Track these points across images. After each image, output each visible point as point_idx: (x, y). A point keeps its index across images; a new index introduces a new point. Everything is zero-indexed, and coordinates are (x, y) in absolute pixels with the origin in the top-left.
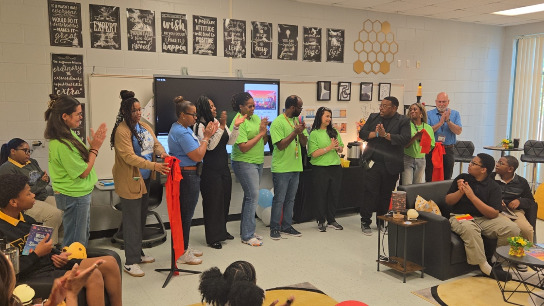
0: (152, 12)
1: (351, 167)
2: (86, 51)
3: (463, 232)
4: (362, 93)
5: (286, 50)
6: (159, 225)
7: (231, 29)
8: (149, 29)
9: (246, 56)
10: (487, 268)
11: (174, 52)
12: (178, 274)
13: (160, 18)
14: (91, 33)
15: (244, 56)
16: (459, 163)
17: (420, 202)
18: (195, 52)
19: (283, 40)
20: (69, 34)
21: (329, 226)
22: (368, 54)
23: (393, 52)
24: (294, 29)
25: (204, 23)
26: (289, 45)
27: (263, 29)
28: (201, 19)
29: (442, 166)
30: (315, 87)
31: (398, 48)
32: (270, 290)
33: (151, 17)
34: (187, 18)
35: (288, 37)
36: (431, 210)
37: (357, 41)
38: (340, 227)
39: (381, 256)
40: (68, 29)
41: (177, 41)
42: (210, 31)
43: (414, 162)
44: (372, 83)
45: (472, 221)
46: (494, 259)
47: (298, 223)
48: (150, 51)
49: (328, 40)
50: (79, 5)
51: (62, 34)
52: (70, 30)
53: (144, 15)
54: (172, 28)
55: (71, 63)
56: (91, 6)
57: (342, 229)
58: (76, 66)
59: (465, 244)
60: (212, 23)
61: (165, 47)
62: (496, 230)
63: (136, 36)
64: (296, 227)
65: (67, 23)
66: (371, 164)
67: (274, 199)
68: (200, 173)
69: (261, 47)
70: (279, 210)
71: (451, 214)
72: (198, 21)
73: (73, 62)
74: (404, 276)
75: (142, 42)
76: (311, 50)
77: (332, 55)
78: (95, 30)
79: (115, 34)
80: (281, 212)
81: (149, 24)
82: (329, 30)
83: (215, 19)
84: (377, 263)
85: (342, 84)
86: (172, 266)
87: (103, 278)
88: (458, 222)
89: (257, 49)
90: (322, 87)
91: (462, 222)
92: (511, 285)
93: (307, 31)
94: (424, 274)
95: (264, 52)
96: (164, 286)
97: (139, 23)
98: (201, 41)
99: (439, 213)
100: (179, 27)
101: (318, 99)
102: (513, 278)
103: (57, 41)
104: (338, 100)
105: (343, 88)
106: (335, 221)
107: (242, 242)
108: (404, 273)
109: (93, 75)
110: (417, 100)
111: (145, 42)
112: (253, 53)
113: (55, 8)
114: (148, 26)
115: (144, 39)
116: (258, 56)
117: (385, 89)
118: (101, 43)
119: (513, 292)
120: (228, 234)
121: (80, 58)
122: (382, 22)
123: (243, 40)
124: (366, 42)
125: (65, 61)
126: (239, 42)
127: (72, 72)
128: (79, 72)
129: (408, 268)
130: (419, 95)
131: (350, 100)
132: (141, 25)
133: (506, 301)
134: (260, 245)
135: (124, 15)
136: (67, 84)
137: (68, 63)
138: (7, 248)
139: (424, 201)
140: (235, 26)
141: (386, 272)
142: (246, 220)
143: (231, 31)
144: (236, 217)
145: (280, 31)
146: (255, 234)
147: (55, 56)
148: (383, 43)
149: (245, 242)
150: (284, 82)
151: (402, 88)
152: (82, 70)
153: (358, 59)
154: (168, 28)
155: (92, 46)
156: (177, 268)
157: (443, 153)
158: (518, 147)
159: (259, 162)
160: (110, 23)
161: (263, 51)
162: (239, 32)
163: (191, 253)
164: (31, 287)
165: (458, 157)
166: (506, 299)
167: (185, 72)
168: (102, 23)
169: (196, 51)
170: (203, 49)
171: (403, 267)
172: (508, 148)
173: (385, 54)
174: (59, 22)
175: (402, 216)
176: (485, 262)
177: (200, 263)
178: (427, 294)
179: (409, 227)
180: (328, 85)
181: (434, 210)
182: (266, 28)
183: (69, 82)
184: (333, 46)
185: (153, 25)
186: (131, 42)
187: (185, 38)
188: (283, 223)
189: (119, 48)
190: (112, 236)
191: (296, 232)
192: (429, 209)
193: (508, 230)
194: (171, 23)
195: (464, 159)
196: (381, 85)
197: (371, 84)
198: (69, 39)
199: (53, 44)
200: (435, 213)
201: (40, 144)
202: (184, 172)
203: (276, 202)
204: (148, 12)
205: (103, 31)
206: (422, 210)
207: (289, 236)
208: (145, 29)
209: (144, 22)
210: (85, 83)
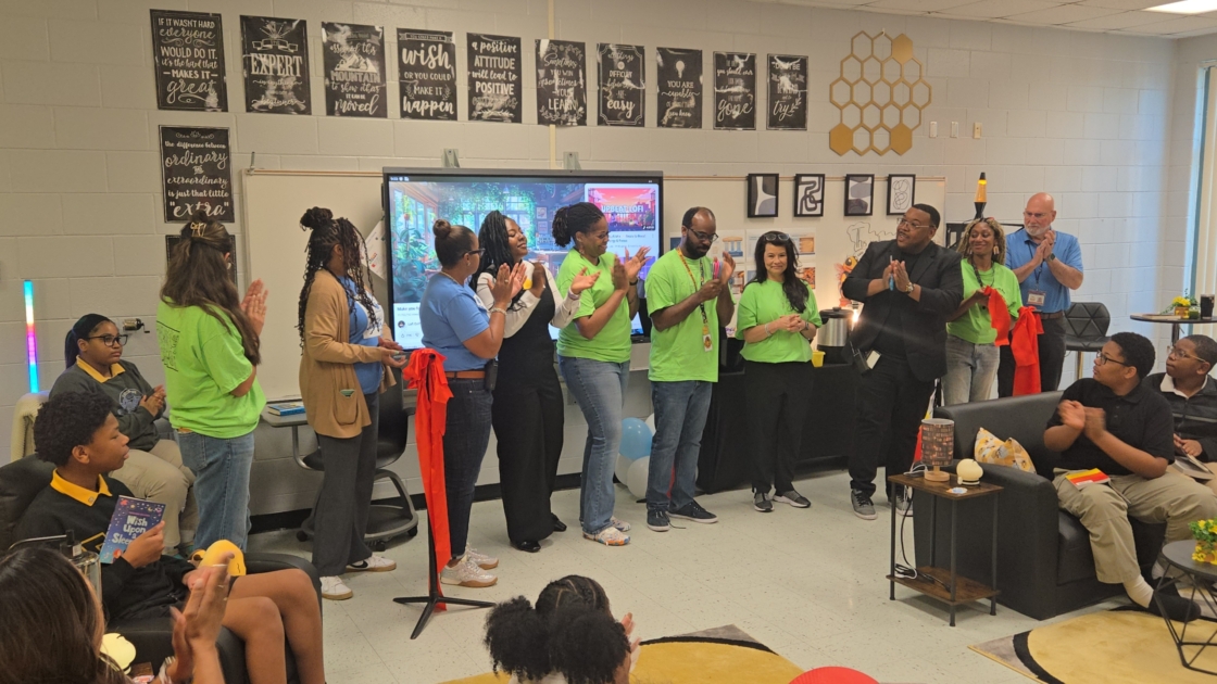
0: (377, 29)
1: (827, 366)
2: (236, 119)
3: (1086, 509)
4: (850, 198)
5: (676, 105)
6: (401, 500)
7: (552, 62)
8: (372, 67)
9: (588, 121)
10: (1143, 591)
11: (427, 116)
12: (444, 609)
13: (396, 41)
14: (246, 79)
15: (582, 121)
16: (1074, 353)
17: (987, 443)
18: (473, 115)
19: (670, 83)
20: (198, 82)
21: (778, 498)
22: (861, 109)
23: (920, 105)
24: (693, 58)
25: (493, 51)
26: (681, 94)
27: (625, 61)
28: (486, 42)
29: (1035, 360)
30: (742, 187)
31: (930, 95)
32: (648, 642)
33: (375, 40)
34: (454, 40)
35: (680, 76)
36: (1010, 461)
37: (837, 81)
38: (804, 502)
39: (898, 566)
40: (196, 72)
41: (434, 92)
42: (506, 67)
43: (973, 353)
44: (872, 176)
45: (1107, 484)
46: (1158, 571)
47: (709, 493)
48: (376, 115)
49: (771, 81)
50: (217, 18)
51: (182, 82)
52: (200, 74)
53: (360, 36)
54: (423, 63)
55: (202, 146)
56: (243, 18)
57: (809, 506)
58: (213, 153)
59: (1091, 538)
60: (510, 49)
61: (407, 107)
62: (1163, 504)
63: (344, 82)
64: (703, 501)
65: (192, 59)
66: (873, 359)
67: (655, 439)
68: (492, 386)
69: (620, 100)
70: (667, 465)
71: (1056, 470)
72: (479, 46)
73: (207, 145)
74: (952, 609)
75: (357, 97)
76: (734, 103)
77: (779, 114)
78: (253, 72)
79: (298, 79)
80: (672, 470)
81: (371, 57)
82: (771, 59)
83: (516, 42)
84: (889, 581)
85: (804, 179)
86: (431, 591)
87: (283, 617)
88: (1074, 487)
89: (612, 104)
90: (758, 188)
91: (1083, 488)
92: (1198, 630)
93: (722, 61)
94: (998, 606)
95: (627, 110)
96: (415, 635)
97: (349, 54)
98: (487, 90)
99: (1029, 468)
100: (437, 61)
101: (751, 214)
102: (1203, 614)
103: (172, 99)
104: (796, 215)
105: (807, 189)
106: (793, 489)
107: (585, 537)
108: (951, 604)
109: (252, 172)
110: (975, 212)
111: (363, 97)
112: (602, 115)
113: (166, 27)
114: (368, 61)
115: (362, 89)
116: (613, 122)
117: (901, 187)
118: (268, 100)
119: (1204, 645)
120: (555, 518)
121: (221, 135)
122: (893, 37)
123: (579, 85)
124: (857, 82)
125: (190, 142)
126: (571, 91)
127: (205, 166)
128: (222, 165)
129: (961, 593)
130: (980, 200)
131: (821, 215)
132: (355, 57)
133: (1186, 665)
134: (625, 543)
135: (316, 38)
136: (195, 193)
137: (198, 146)
138: (74, 554)
139: (996, 441)
140: (561, 55)
141: (910, 601)
142: (594, 488)
143: (552, 67)
144: (571, 481)
145: (661, 64)
146: (613, 518)
147: (168, 133)
148: (895, 84)
149: (592, 537)
150: (671, 178)
151: (942, 184)
152: (228, 161)
153: (837, 122)
154: (412, 63)
155: (249, 109)
156: (442, 596)
157: (1037, 328)
158: (1210, 314)
159: (621, 357)
160: (286, 57)
161: (624, 108)
162: (571, 68)
163: (472, 561)
164: (128, 638)
165: (1072, 340)
166: (1188, 661)
167: (451, 160)
168: (268, 57)
169: (475, 114)
170: (491, 108)
171: (948, 590)
172: (1187, 317)
173: (901, 110)
174: (176, 58)
175: (946, 475)
176: (1137, 577)
177: (492, 584)
178: (1004, 652)
179: (962, 500)
180: (773, 182)
181: (1018, 461)
182: (631, 58)
183: (200, 188)
184: (782, 94)
185: (380, 57)
186: (333, 96)
187: (452, 84)
188: (676, 493)
189: (308, 111)
190: (299, 525)
191: (702, 514)
192: (1008, 458)
193: (1193, 503)
194: (419, 52)
195: (1086, 344)
196: (893, 179)
197: (870, 179)
198: (198, 94)
199: (163, 104)
200: (1021, 468)
201: (140, 325)
202: (455, 383)
203: (660, 448)
204: (369, 30)
205: (271, 73)
206: (990, 460)
207: (690, 522)
208: (363, 68)
209: (362, 53)
210: (235, 189)
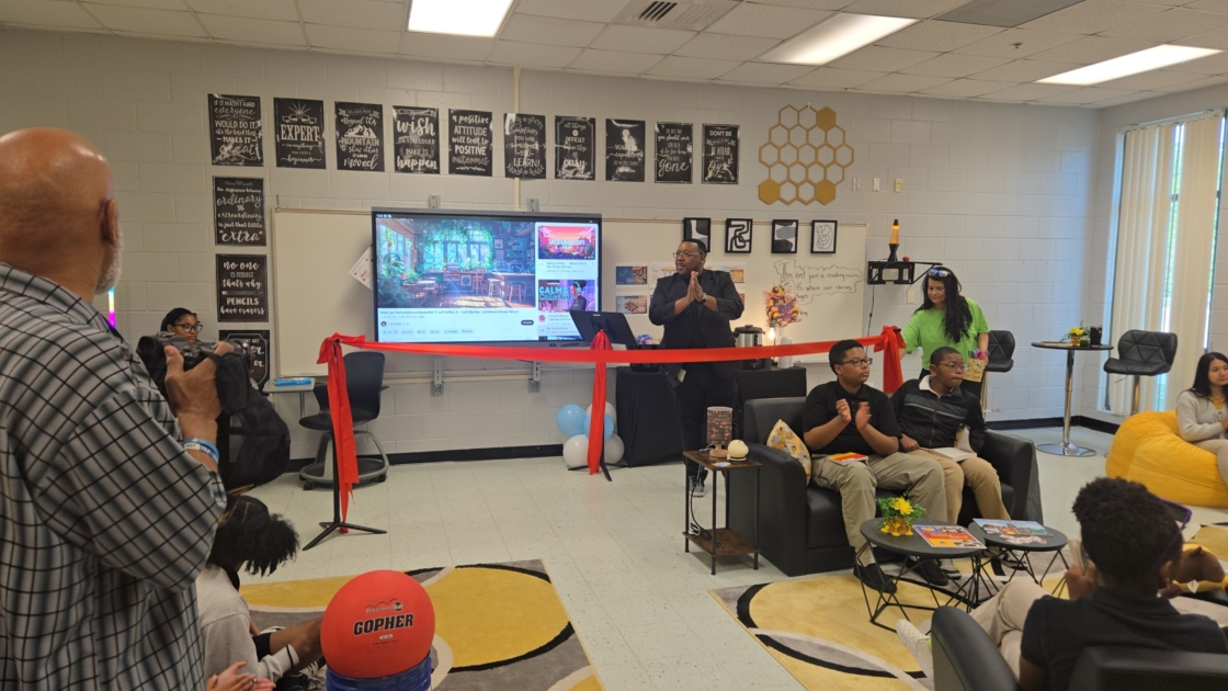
0: (379, 106)
2: (269, 172)
7: (517, 130)
8: (370, 135)
9: (546, 175)
11: (416, 171)
13: (393, 115)
14: (277, 143)
15: (541, 176)
18: (451, 170)
22: (788, 167)
23: (843, 164)
24: (638, 127)
25: (470, 122)
27: (578, 129)
28: (464, 116)
30: (678, 229)
31: (853, 156)
33: (376, 114)
34: (439, 114)
37: (765, 145)
39: (693, 525)
41: (422, 153)
42: (480, 135)
48: (375, 170)
49: (706, 144)
50: (257, 100)
53: (365, 111)
54: (413, 131)
55: (244, 191)
56: (276, 100)
58: (252, 196)
60: (483, 121)
61: (400, 164)
63: (351, 145)
65: (238, 129)
69: (575, 159)
72: (458, 119)
73: (247, 190)
75: (361, 156)
76: (672, 162)
77: (713, 171)
78: (282, 138)
81: (372, 127)
82: (708, 128)
83: (488, 115)
84: (684, 537)
85: (733, 223)
89: (567, 163)
90: (693, 228)
93: (663, 129)
97: (355, 125)
98: (465, 151)
100: (424, 130)
103: (222, 157)
104: (726, 251)
105: (736, 231)
109: (279, 210)
111: (366, 156)
112: (558, 171)
114: (370, 130)
115: (365, 150)
117: (824, 231)
118: (293, 158)
121: (258, 183)
122: (818, 110)
124: (784, 146)
125: (236, 188)
127: (245, 205)
128: (258, 205)
130: (894, 242)
131: (750, 252)
135: (330, 114)
136: (238, 224)
137: (241, 191)
140: (524, 125)
141: (698, 555)
143: (517, 134)
147: (219, 181)
148: (820, 147)
150: (609, 220)
151: (863, 230)
152: (262, 202)
154: (404, 131)
155: (280, 164)
158: (1098, 343)
160: (308, 127)
161: (578, 166)
162: (532, 135)
167: (434, 203)
168: (293, 127)
169: (454, 169)
170: (468, 165)
172: (1079, 344)
173: (825, 168)
174: (226, 128)
180: (705, 225)
182: (584, 127)
183: (241, 221)
184: (716, 156)
185: (378, 130)
186: (342, 156)
187: (436, 147)
189: (323, 166)
194: (410, 123)
196: (816, 224)
199: (215, 161)
204: (371, 106)
205: (296, 139)
208: (366, 134)
209: (364, 124)
210: (267, 222)
